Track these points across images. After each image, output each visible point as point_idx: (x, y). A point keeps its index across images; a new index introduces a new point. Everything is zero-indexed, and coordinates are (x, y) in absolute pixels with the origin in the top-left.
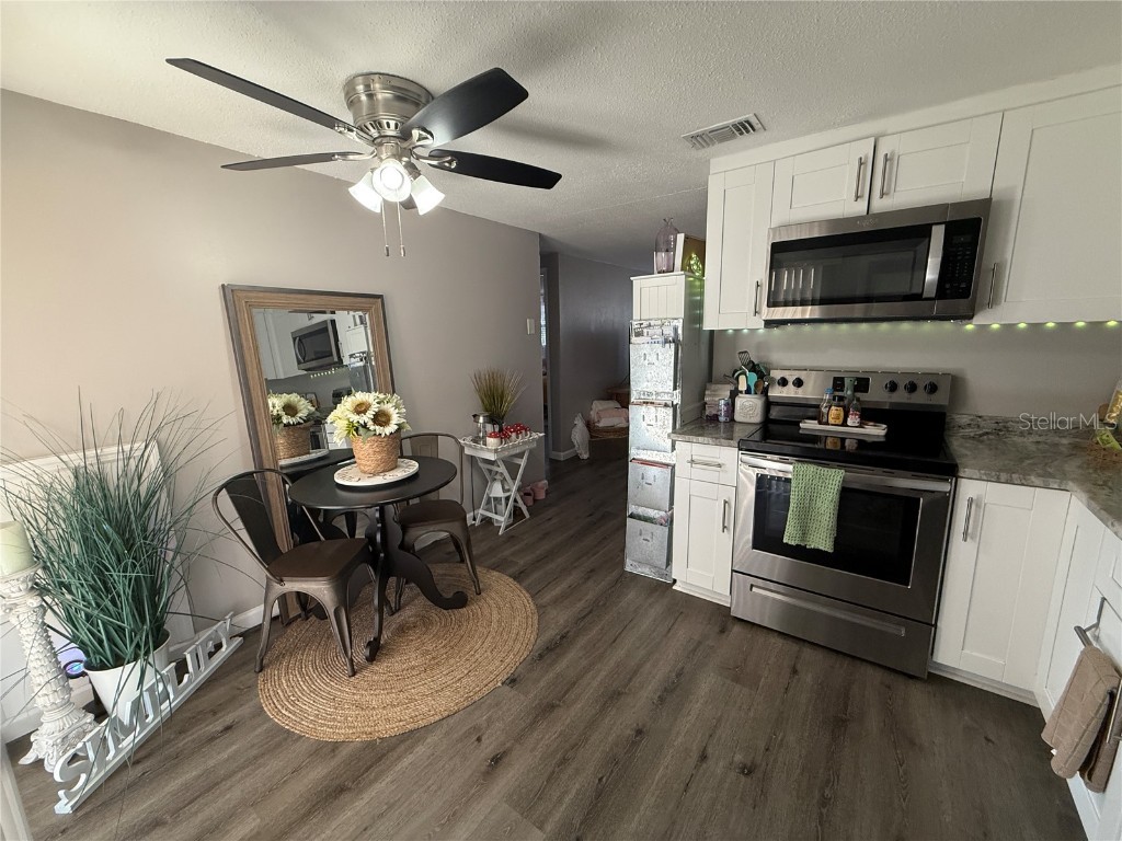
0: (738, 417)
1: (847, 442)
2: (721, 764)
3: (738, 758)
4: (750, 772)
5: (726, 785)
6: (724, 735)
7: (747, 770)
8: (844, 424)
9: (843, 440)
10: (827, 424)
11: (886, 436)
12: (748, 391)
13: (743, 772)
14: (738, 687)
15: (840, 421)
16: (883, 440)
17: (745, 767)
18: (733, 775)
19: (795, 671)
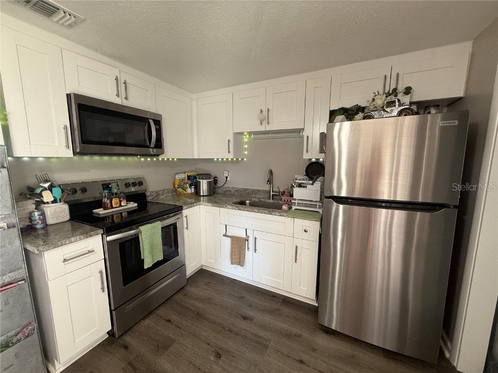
0: (50, 221)
1: (123, 214)
2: (214, 367)
3: (212, 358)
4: (219, 355)
5: (226, 367)
6: (200, 362)
7: (218, 356)
8: (121, 206)
9: (121, 213)
10: (113, 208)
11: (138, 206)
12: (55, 201)
13: (219, 358)
14: (172, 348)
15: (118, 205)
16: (137, 208)
17: (216, 356)
18: (221, 363)
19: (169, 321)
